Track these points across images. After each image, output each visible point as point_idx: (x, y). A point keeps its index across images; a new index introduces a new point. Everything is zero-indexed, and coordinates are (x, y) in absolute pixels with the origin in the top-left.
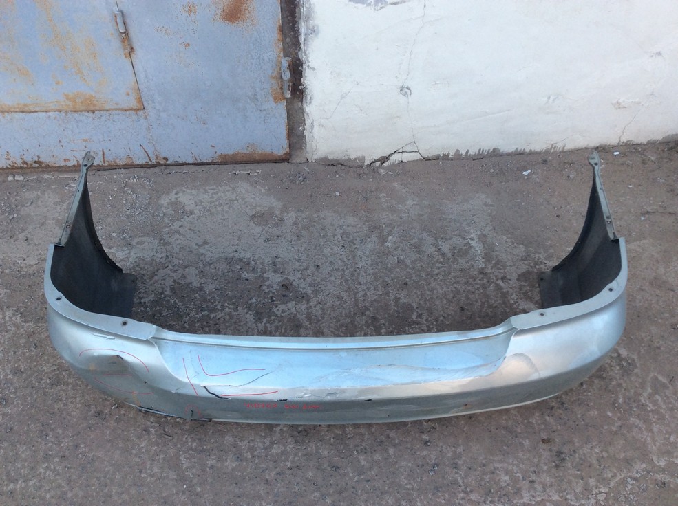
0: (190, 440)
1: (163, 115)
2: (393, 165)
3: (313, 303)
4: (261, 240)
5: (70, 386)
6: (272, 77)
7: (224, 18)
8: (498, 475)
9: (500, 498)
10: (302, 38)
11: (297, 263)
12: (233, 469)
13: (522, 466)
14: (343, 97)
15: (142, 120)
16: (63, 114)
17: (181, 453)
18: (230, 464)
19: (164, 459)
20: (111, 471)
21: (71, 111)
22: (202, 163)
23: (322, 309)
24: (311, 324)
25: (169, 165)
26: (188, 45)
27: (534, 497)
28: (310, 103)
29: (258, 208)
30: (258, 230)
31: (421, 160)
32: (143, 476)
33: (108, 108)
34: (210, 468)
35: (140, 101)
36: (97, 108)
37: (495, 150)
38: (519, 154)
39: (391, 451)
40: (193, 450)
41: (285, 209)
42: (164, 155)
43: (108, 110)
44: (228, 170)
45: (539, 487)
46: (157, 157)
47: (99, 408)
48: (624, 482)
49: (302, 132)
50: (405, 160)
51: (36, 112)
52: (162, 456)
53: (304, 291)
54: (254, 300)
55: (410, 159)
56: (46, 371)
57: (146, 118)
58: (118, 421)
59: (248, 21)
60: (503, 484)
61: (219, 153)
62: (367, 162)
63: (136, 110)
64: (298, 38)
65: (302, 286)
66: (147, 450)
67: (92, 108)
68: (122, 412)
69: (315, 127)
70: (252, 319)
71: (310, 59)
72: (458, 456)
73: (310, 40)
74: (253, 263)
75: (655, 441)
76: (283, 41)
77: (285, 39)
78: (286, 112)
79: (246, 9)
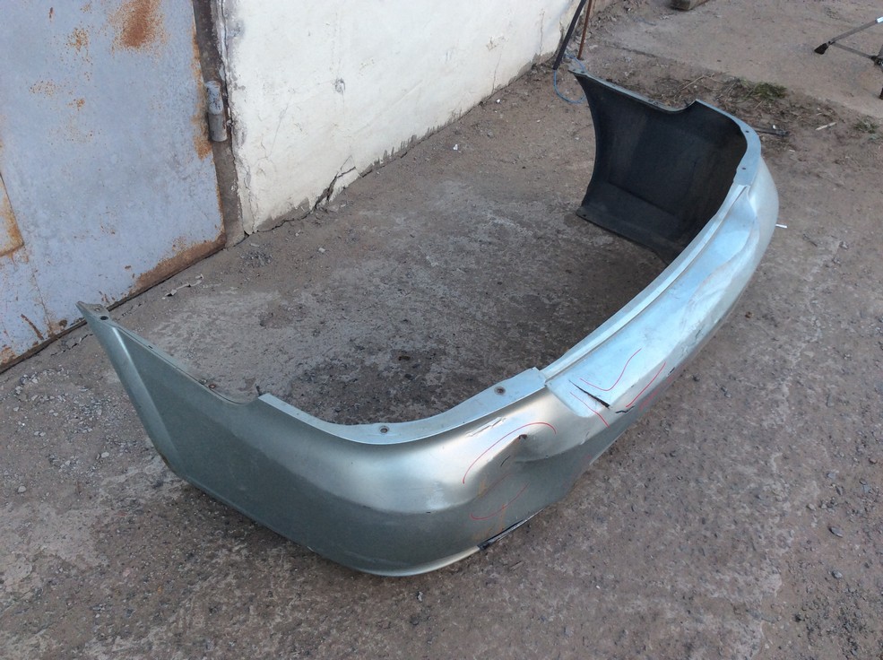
0: (539, 548)
1: (54, 244)
2: (337, 196)
3: (453, 352)
4: (310, 338)
5: (334, 632)
6: (194, 119)
7: (126, 42)
8: (761, 360)
9: (782, 373)
10: (222, 48)
11: (382, 332)
12: (609, 531)
13: (763, 342)
14: (281, 118)
15: (22, 267)
17: (550, 565)
18: (602, 530)
19: (544, 585)
20: (516, 649)
22: (116, 303)
23: (468, 350)
24: (478, 369)
25: (70, 331)
26: (82, 102)
27: (794, 355)
28: (243, 141)
29: (256, 312)
30: (289, 331)
31: (359, 178)
32: (551, 619)
34: (592, 550)
35: (16, 232)
37: (413, 137)
38: (430, 135)
39: (685, 406)
40: (555, 552)
41: (288, 295)
42: (60, 317)
44: (159, 296)
45: (788, 347)
46: (50, 325)
47: (407, 616)
48: (814, 305)
49: (235, 193)
50: (347, 186)
52: (540, 585)
53: (427, 349)
54: (393, 392)
55: (351, 181)
56: (273, 649)
57: (28, 260)
58: (446, 603)
59: (157, 38)
60: (771, 363)
61: (138, 275)
62: (312, 205)
63: (10, 252)
64: (215, 48)
65: (419, 346)
66: (518, 597)
68: (437, 592)
69: (252, 177)
70: (421, 407)
71: (237, 75)
72: (724, 370)
73: (234, 45)
74: (336, 362)
75: (790, 268)
76: (200, 58)
77: (202, 54)
78: (214, 169)
79: (153, 20)
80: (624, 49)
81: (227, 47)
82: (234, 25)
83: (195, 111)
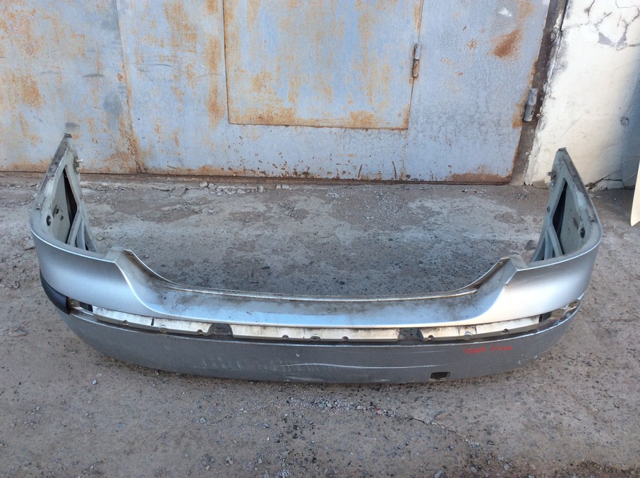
2: (599, 191)
6: (518, 105)
7: (496, 53)
10: (550, 73)
14: (572, 124)
15: (402, 139)
16: (343, 130)
21: (350, 128)
22: (437, 181)
25: (409, 182)
26: (461, 74)
28: (543, 129)
29: (497, 212)
30: (504, 225)
33: (379, 127)
35: (407, 122)
36: (372, 126)
42: (408, 172)
43: (379, 129)
44: (457, 188)
46: (402, 174)
49: (527, 157)
50: (609, 188)
51: (322, 127)
57: (406, 137)
59: (513, 56)
61: (453, 173)
63: (401, 130)
64: (546, 73)
67: (368, 126)
69: (541, 151)
71: (553, 90)
73: (557, 74)
74: (514, 244)
76: (535, 75)
77: (536, 72)
78: (519, 137)
79: (514, 47)
81: (553, 74)
82: (561, 63)
83: (520, 101)
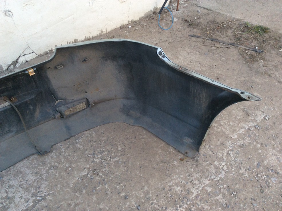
8: (173, 189)
31: (37, 57)
37: (75, 41)
48: (228, 154)
55: (31, 58)
62: (5, 68)
80: (199, 7)
